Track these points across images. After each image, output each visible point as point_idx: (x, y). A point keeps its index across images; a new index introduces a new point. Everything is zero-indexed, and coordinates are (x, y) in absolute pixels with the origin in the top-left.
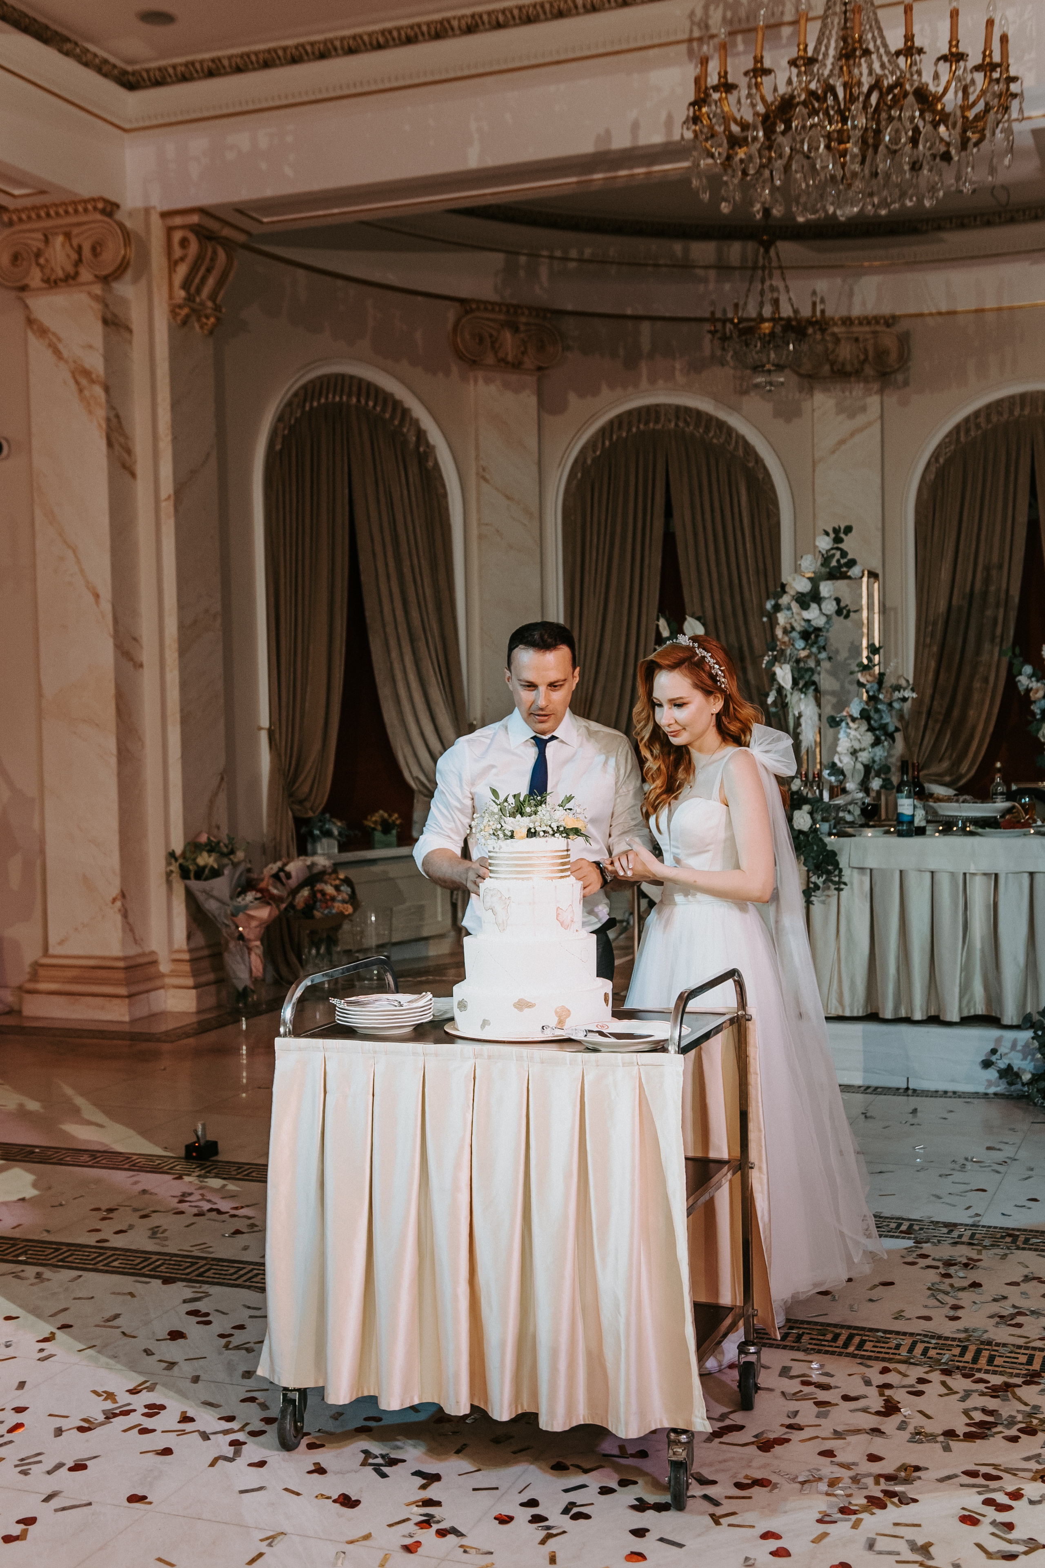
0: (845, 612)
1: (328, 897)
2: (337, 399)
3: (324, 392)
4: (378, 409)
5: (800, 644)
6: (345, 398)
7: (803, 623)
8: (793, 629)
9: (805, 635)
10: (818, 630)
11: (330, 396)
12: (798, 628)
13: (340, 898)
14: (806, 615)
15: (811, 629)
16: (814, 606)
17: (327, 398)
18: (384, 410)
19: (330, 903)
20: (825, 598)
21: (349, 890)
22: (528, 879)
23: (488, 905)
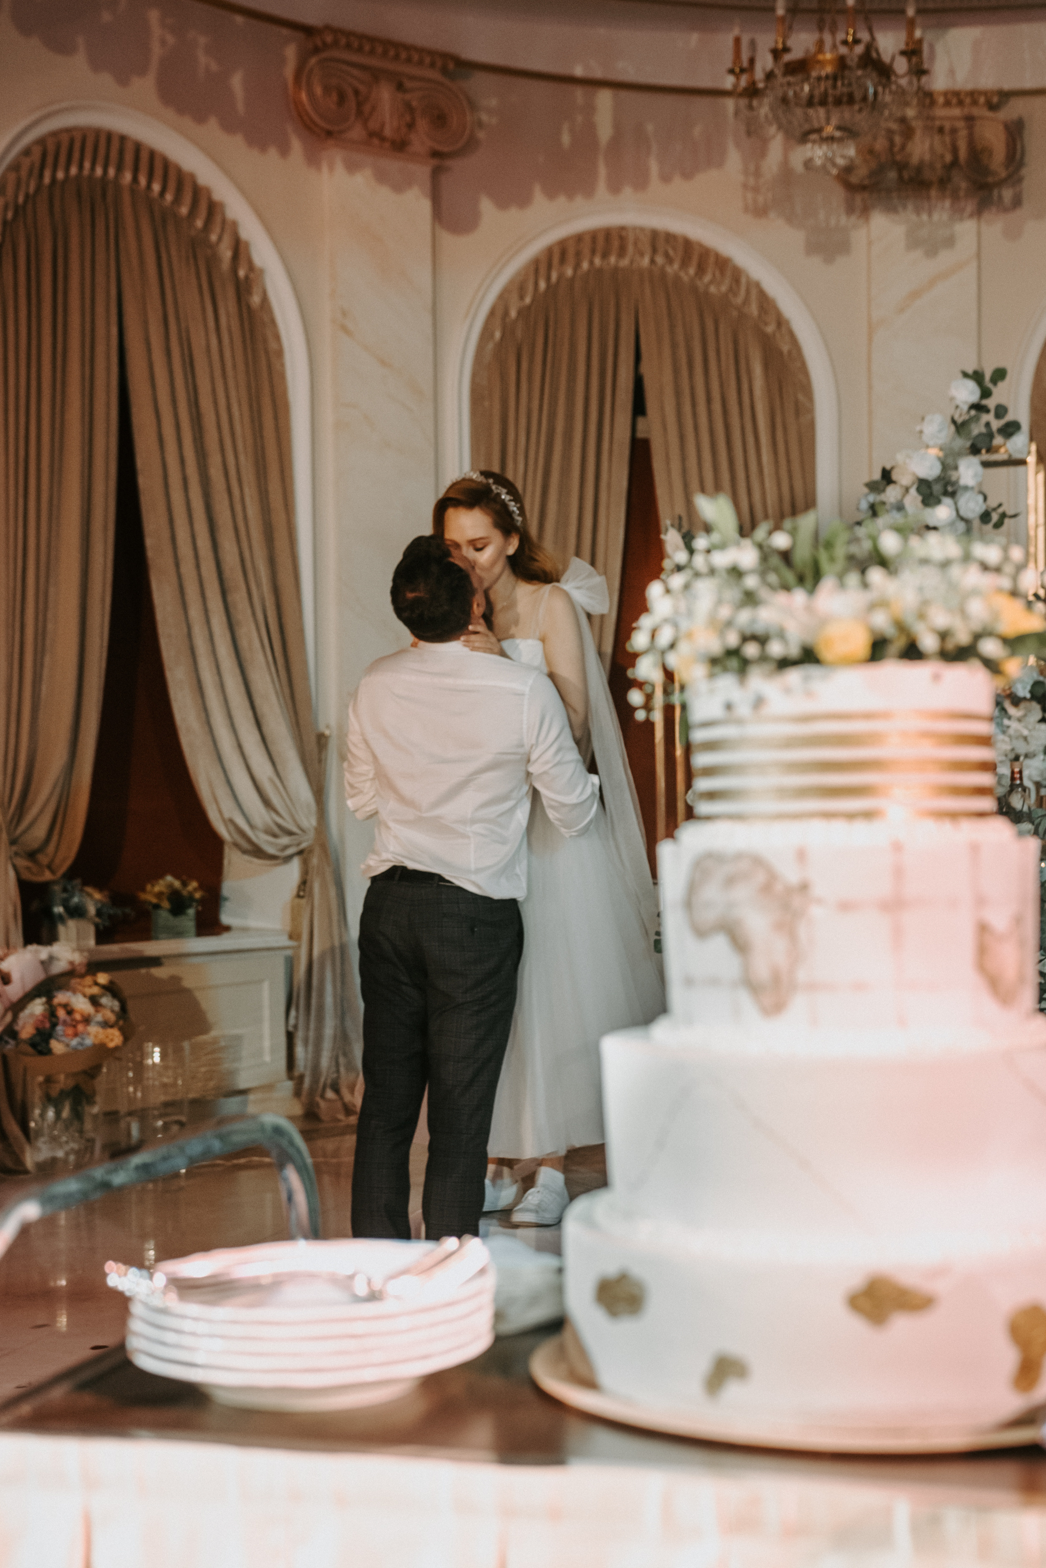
0: (995, 517)
1: (78, 1017)
2: (99, 171)
3: (76, 155)
4: (169, 197)
6: (112, 172)
11: (87, 165)
13: (99, 1018)
17: (81, 167)
18: (177, 200)
19: (80, 1027)
20: (966, 488)
21: (116, 1005)
22: (869, 815)
23: (709, 916)
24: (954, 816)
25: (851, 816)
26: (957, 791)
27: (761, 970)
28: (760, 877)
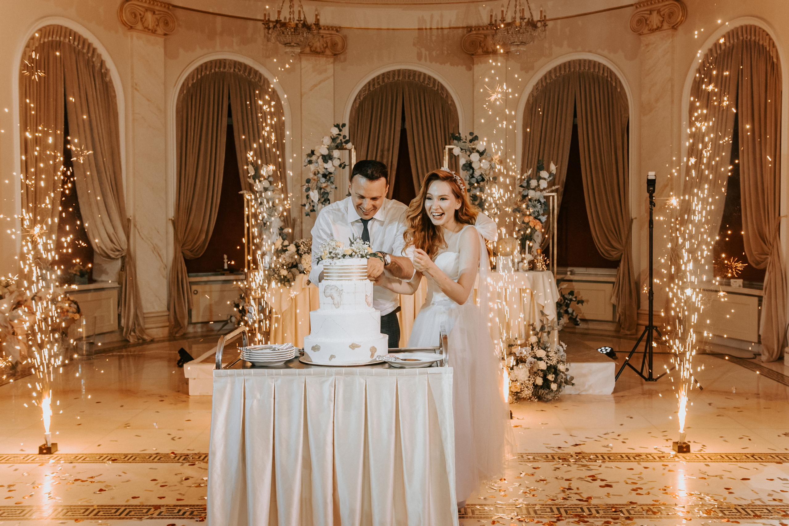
0: (343, 165)
1: (65, 310)
2: (58, 39)
3: (51, 33)
4: (80, 47)
5: (323, 180)
6: (62, 39)
7: (324, 170)
8: (319, 172)
9: (324, 176)
10: (330, 173)
11: (54, 37)
12: (321, 172)
13: (71, 310)
14: (326, 166)
15: (327, 173)
16: (330, 161)
17: (52, 37)
18: (83, 47)
19: (66, 314)
20: (335, 158)
21: (76, 306)
22: (351, 280)
23: (328, 294)
24: (362, 279)
25: (349, 280)
26: (363, 276)
27: (336, 302)
28: (336, 289)
